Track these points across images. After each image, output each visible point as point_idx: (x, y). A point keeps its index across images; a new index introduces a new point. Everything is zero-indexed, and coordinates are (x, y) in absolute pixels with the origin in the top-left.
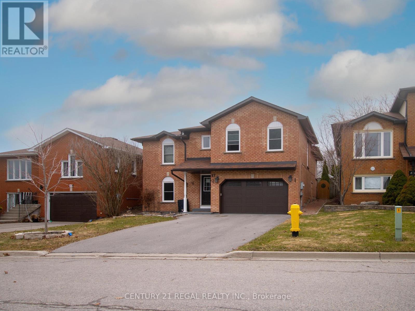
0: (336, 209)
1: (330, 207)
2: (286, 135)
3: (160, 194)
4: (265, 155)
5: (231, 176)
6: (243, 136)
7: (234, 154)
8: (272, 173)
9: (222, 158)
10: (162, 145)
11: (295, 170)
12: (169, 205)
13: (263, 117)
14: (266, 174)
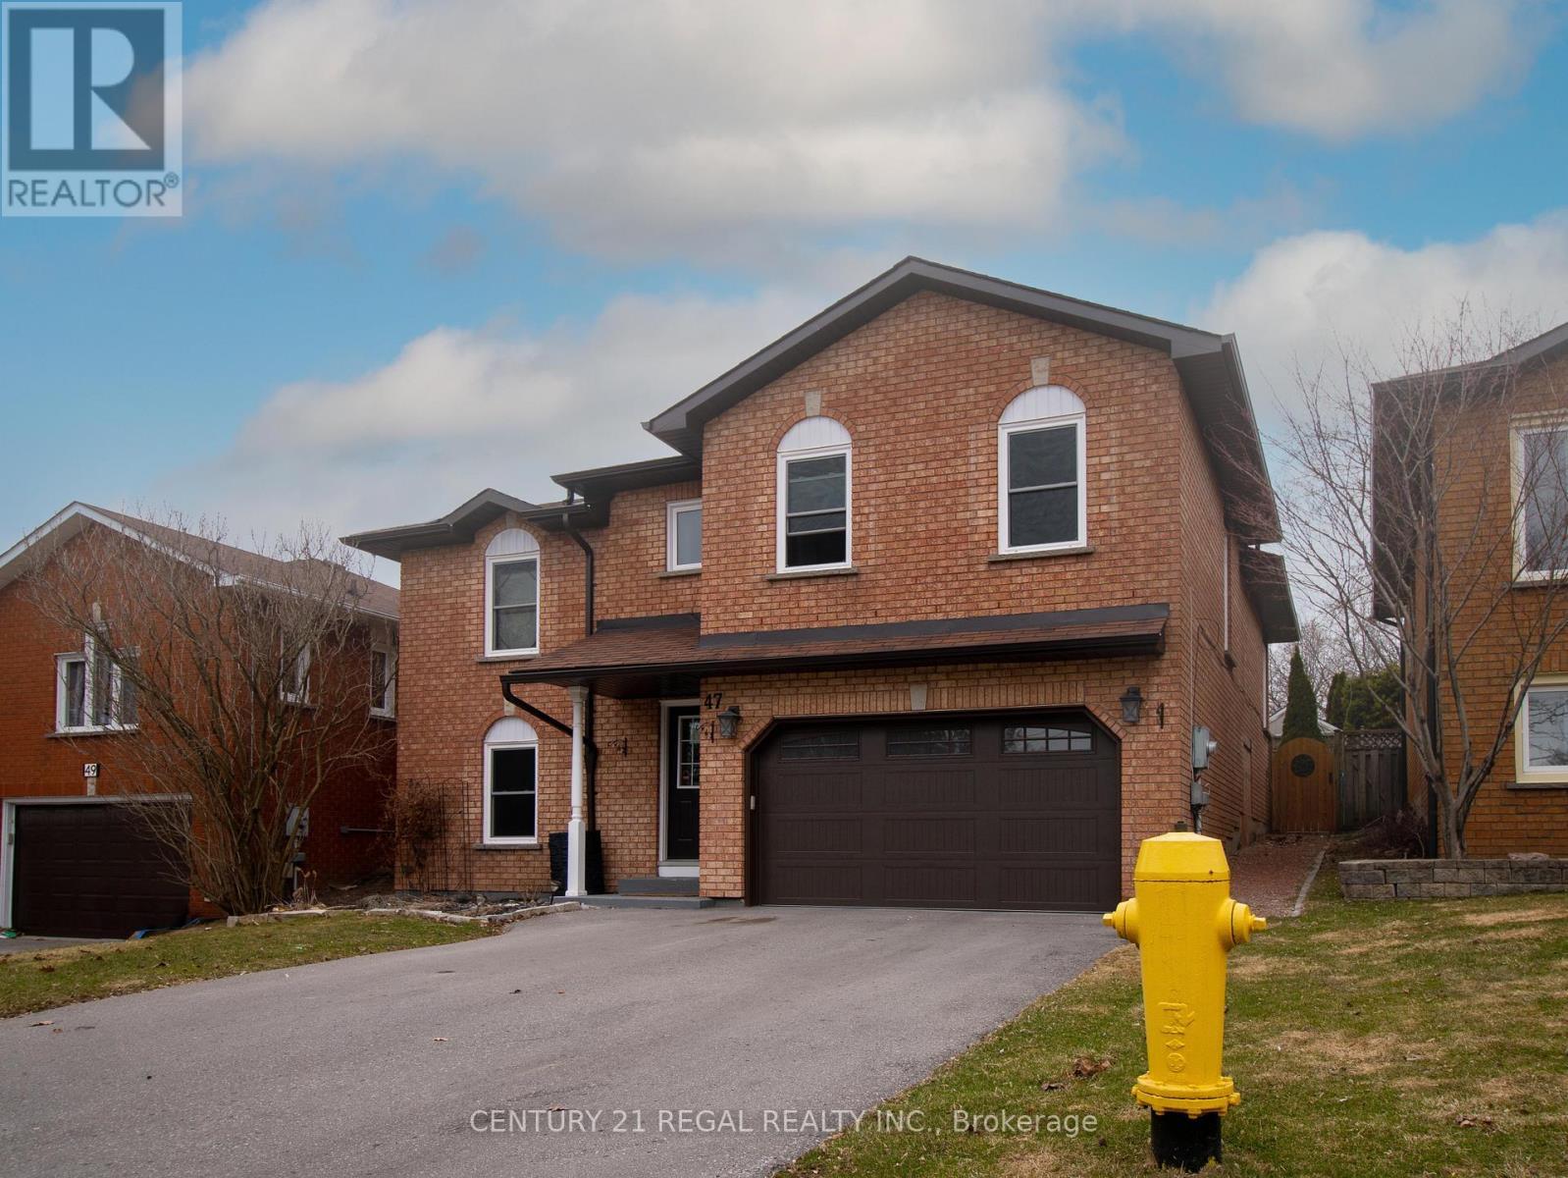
0: (1419, 881)
1: (1384, 868)
2: (1106, 460)
3: (472, 804)
4: (985, 575)
5: (801, 702)
6: (866, 480)
7: (821, 581)
8: (1024, 680)
9: (755, 607)
10: (484, 561)
11: (1158, 655)
12: (512, 858)
13: (975, 368)
14: (994, 681)
